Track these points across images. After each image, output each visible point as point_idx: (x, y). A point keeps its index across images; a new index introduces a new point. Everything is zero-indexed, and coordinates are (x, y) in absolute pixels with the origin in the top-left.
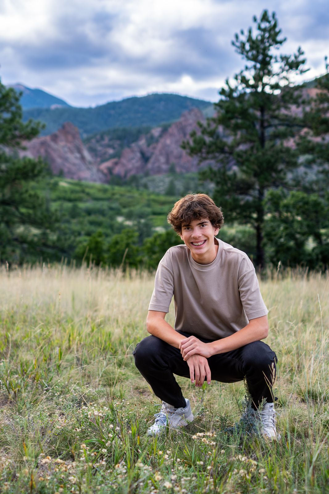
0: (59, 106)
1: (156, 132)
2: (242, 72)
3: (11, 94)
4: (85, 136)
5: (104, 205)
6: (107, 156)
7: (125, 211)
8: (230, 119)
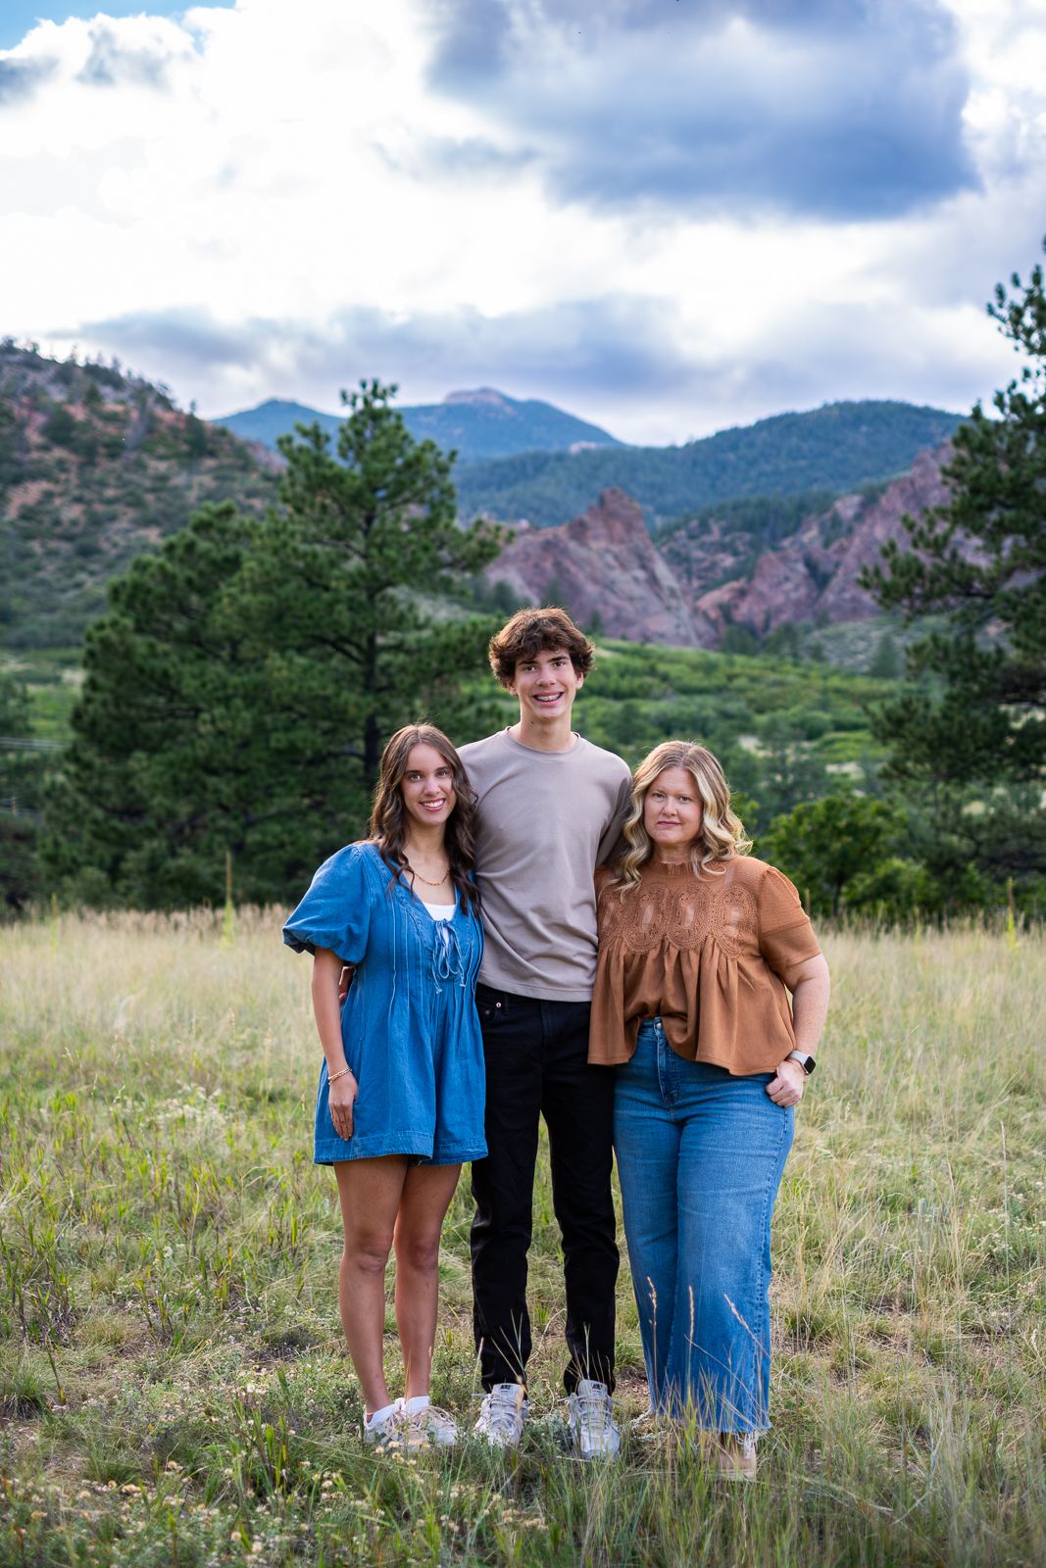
0: (593, 446)
1: (847, 506)
2: (1014, 386)
3: (429, 457)
4: (659, 522)
5: (708, 705)
6: (719, 575)
7: (761, 720)
8: (984, 509)
